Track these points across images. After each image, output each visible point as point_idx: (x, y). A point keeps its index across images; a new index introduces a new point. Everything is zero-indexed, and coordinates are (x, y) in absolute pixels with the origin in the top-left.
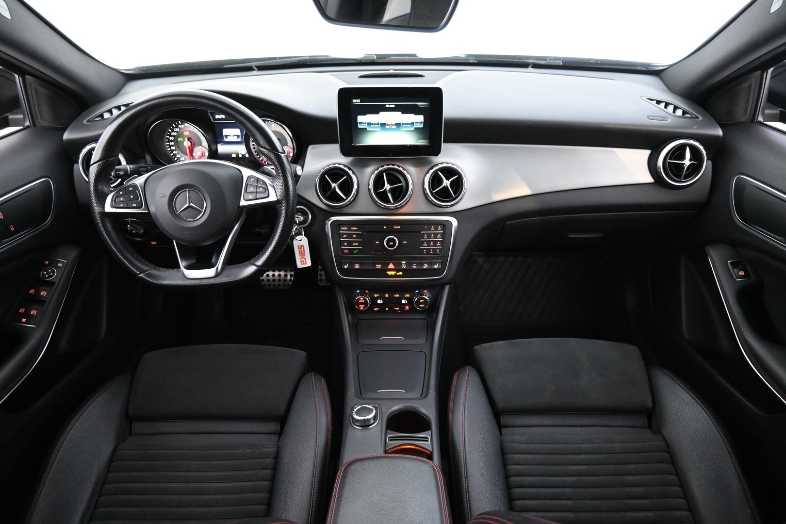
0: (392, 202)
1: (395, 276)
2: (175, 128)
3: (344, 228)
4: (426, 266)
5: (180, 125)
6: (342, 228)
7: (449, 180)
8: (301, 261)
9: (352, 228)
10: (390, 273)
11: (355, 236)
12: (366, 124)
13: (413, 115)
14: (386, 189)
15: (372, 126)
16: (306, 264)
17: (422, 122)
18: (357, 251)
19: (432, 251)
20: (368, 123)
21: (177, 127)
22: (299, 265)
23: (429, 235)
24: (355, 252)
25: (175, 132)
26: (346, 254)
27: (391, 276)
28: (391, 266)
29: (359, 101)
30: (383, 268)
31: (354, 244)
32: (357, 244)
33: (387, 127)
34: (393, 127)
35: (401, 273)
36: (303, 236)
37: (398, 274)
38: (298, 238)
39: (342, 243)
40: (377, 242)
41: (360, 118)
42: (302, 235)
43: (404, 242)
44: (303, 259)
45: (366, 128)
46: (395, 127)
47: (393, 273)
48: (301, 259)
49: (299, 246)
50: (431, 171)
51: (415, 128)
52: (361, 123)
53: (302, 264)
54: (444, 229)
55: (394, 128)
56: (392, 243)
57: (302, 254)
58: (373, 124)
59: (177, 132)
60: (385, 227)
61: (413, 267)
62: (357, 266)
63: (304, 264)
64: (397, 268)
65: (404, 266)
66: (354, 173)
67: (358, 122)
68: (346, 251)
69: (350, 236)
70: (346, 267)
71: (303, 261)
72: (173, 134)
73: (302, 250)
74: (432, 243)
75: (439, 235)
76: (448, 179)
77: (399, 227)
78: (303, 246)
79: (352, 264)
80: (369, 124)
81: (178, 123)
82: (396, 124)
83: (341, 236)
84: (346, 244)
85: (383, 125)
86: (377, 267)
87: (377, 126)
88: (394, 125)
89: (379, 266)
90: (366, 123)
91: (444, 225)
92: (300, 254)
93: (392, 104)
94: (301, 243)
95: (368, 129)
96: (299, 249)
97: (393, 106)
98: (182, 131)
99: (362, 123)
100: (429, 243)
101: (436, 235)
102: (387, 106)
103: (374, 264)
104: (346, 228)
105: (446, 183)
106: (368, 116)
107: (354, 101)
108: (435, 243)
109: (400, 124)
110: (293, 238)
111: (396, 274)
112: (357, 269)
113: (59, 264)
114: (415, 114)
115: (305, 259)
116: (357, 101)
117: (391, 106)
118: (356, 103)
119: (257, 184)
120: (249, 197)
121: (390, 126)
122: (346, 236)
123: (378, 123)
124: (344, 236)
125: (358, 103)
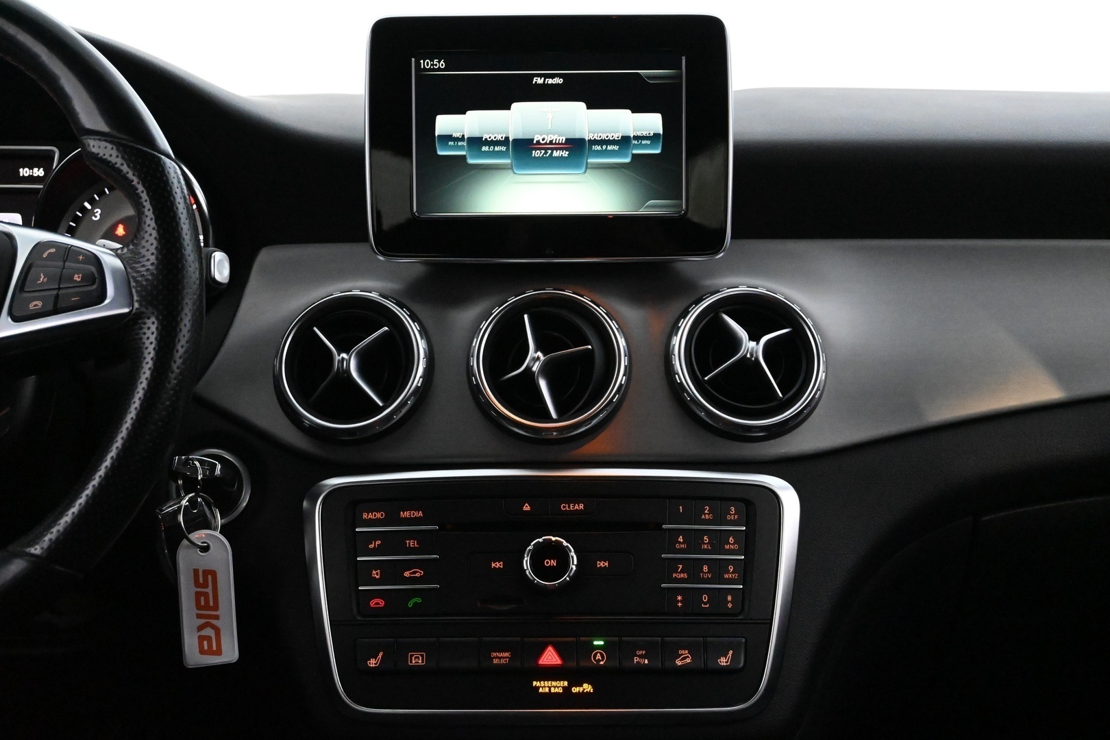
0: (554, 415)
1: (566, 698)
3: (371, 516)
4: (684, 659)
6: (365, 516)
7: (757, 340)
8: (201, 639)
9: (404, 514)
10: (544, 686)
11: (412, 543)
12: (465, 144)
13: (626, 113)
14: (528, 369)
15: (485, 148)
16: (219, 652)
17: (656, 135)
18: (419, 600)
19: (705, 598)
20: (469, 139)
22: (193, 655)
23: (694, 539)
24: (410, 605)
26: (377, 612)
27: (551, 699)
28: (550, 657)
29: (440, 63)
30: (517, 665)
31: (407, 574)
32: (420, 573)
33: (536, 153)
34: (557, 153)
35: (587, 688)
36: (217, 534)
37: (575, 690)
38: (198, 536)
39: (360, 573)
40: (498, 565)
41: (445, 124)
42: (215, 529)
43: (601, 564)
44: (209, 632)
45: (464, 157)
46: (566, 153)
47: (557, 686)
48: (200, 628)
49: (196, 572)
50: (696, 312)
51: (634, 156)
52: (448, 138)
53: (202, 652)
54: (749, 517)
55: (562, 158)
56: (553, 563)
57: (208, 606)
58: (487, 143)
60: (527, 508)
61: (636, 660)
62: (417, 660)
63: (210, 652)
64: (572, 664)
65: (600, 659)
66: (414, 318)
67: (438, 132)
68: (377, 603)
69: (392, 543)
70: (372, 663)
71: (209, 639)
73: (209, 590)
74: (705, 568)
75: (731, 540)
76: (755, 337)
77: (582, 506)
78: (213, 573)
79: (398, 651)
80: (476, 143)
82: (568, 141)
83: (358, 544)
84: (376, 574)
85: (523, 147)
86: (495, 661)
87: (503, 149)
88: (560, 147)
89: (501, 658)
90: (463, 138)
91: (748, 503)
92: (198, 606)
93: (552, 76)
94: (204, 561)
95: (471, 161)
96: (197, 584)
97: (559, 81)
99: (450, 138)
100: (693, 568)
101: (719, 541)
102: (537, 81)
103: (482, 650)
104: (379, 515)
105: (753, 348)
106: (471, 114)
107: (426, 64)
108: (719, 568)
109: (582, 140)
110: (176, 536)
111: (567, 690)
112: (416, 670)
114: (635, 110)
115: (217, 631)
116: (434, 65)
117: (550, 81)
118: (430, 70)
119: (61, 263)
120: (31, 306)
121: (546, 149)
122: (378, 542)
123: (507, 138)
124: (371, 546)
125: (439, 69)
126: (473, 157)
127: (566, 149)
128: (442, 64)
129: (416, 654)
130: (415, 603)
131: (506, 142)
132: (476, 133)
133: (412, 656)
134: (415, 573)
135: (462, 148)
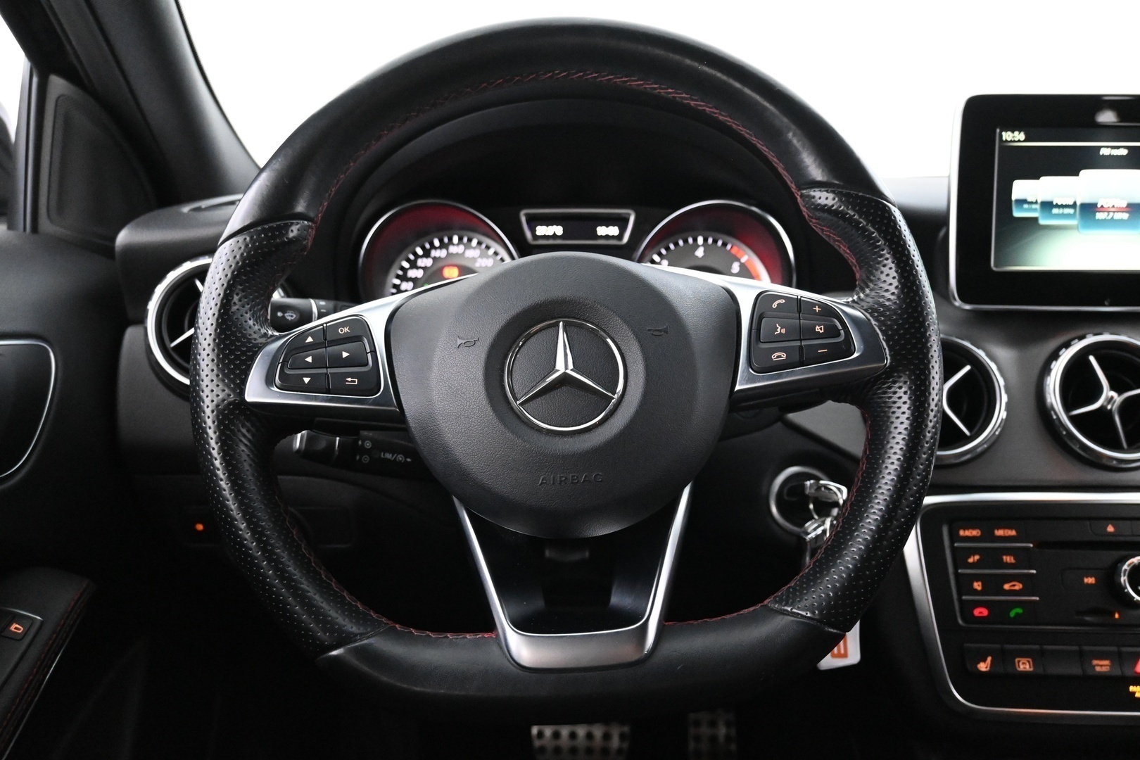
0: (1125, 445)
2: (421, 257)
3: (968, 533)
5: (436, 248)
6: (962, 533)
9: (999, 533)
10: (1138, 692)
11: (1009, 559)
12: (1037, 206)
14: (1105, 404)
15: (1055, 211)
16: (845, 655)
18: (1019, 610)
20: (1042, 203)
21: (427, 254)
24: (1012, 614)
25: (418, 268)
26: (981, 620)
29: (1020, 136)
30: (1118, 672)
31: (1007, 587)
32: (1018, 586)
33: (1099, 216)
34: (1118, 216)
39: (963, 584)
40: (1090, 580)
41: (1022, 189)
45: (1036, 219)
46: (1125, 216)
52: (1022, 202)
53: (833, 655)
55: (1121, 221)
58: (1057, 206)
59: (424, 268)
60: (1110, 529)
62: (1024, 666)
63: (839, 655)
66: (992, 356)
67: (1014, 197)
68: (980, 612)
69: (991, 558)
70: (983, 667)
72: (413, 273)
79: (1006, 658)
80: (1047, 206)
81: (432, 244)
82: (1130, 205)
83: (959, 558)
84: (977, 586)
85: (1088, 210)
86: (1098, 669)
87: (1071, 211)
88: (1121, 210)
89: (1102, 666)
90: (1036, 202)
93: (1118, 147)
95: (1042, 222)
97: (1124, 152)
98: (439, 264)
99: (1025, 201)
102: (1104, 152)
103: (1084, 658)
104: (975, 533)
106: (1046, 181)
107: (1007, 136)
112: (1025, 675)
113: (14, 627)
116: (1015, 137)
117: (1115, 152)
118: (1011, 141)
119: (798, 315)
120: (774, 357)
121: (1109, 212)
122: (977, 557)
123: (1075, 203)
124: (971, 560)
125: (1019, 141)
126: (1044, 218)
127: (1126, 212)
128: (1022, 136)
129: (1023, 660)
130: (1017, 614)
131: (1074, 206)
132: (1047, 198)
133: (1019, 662)
134: (1014, 585)
135: (1035, 210)
